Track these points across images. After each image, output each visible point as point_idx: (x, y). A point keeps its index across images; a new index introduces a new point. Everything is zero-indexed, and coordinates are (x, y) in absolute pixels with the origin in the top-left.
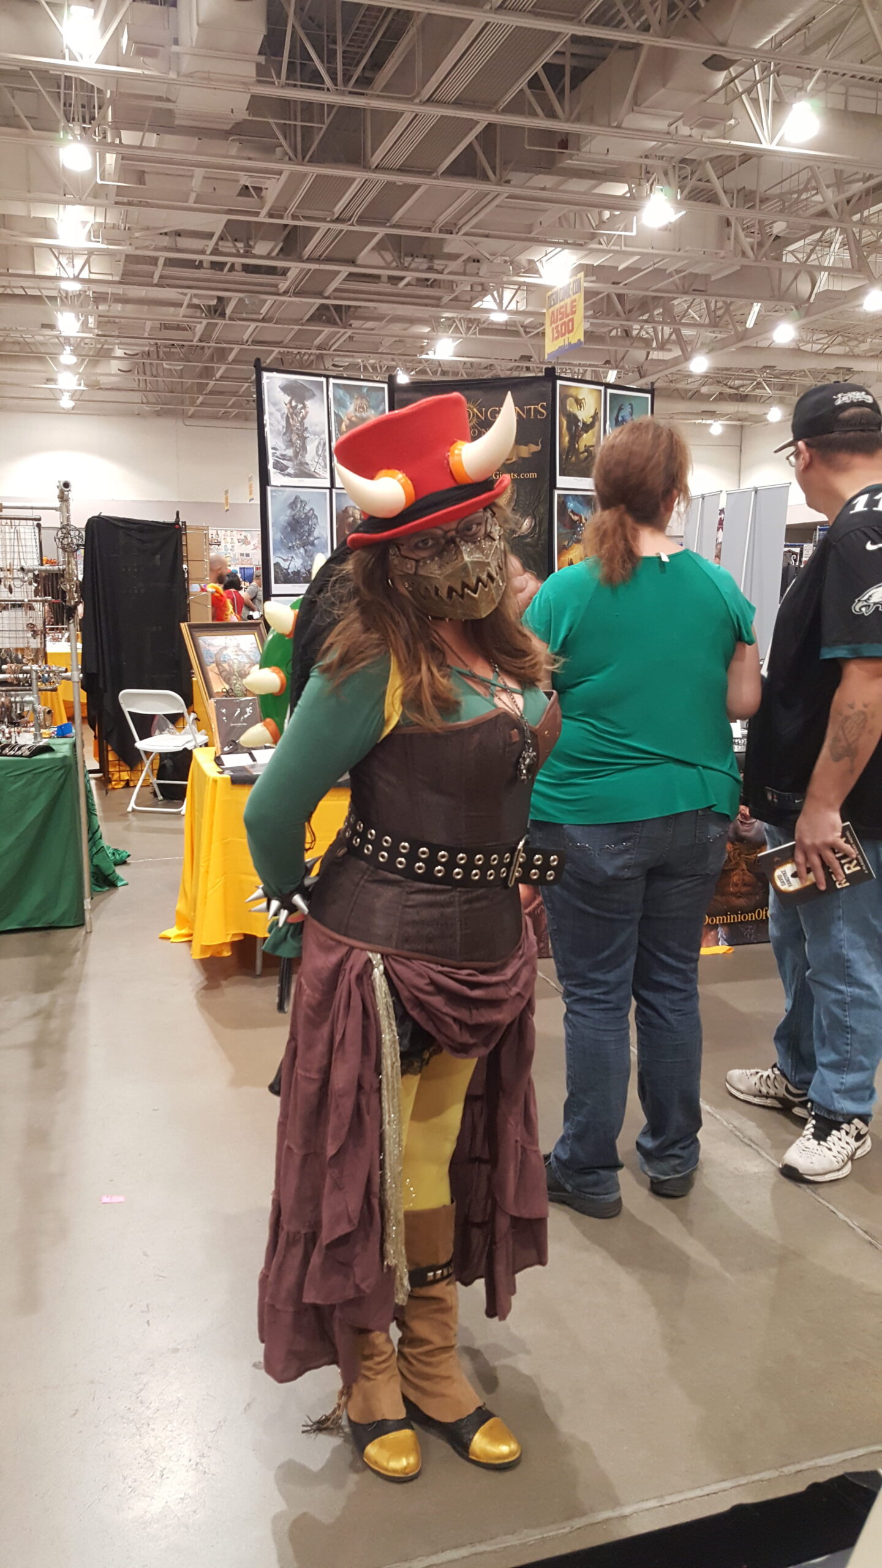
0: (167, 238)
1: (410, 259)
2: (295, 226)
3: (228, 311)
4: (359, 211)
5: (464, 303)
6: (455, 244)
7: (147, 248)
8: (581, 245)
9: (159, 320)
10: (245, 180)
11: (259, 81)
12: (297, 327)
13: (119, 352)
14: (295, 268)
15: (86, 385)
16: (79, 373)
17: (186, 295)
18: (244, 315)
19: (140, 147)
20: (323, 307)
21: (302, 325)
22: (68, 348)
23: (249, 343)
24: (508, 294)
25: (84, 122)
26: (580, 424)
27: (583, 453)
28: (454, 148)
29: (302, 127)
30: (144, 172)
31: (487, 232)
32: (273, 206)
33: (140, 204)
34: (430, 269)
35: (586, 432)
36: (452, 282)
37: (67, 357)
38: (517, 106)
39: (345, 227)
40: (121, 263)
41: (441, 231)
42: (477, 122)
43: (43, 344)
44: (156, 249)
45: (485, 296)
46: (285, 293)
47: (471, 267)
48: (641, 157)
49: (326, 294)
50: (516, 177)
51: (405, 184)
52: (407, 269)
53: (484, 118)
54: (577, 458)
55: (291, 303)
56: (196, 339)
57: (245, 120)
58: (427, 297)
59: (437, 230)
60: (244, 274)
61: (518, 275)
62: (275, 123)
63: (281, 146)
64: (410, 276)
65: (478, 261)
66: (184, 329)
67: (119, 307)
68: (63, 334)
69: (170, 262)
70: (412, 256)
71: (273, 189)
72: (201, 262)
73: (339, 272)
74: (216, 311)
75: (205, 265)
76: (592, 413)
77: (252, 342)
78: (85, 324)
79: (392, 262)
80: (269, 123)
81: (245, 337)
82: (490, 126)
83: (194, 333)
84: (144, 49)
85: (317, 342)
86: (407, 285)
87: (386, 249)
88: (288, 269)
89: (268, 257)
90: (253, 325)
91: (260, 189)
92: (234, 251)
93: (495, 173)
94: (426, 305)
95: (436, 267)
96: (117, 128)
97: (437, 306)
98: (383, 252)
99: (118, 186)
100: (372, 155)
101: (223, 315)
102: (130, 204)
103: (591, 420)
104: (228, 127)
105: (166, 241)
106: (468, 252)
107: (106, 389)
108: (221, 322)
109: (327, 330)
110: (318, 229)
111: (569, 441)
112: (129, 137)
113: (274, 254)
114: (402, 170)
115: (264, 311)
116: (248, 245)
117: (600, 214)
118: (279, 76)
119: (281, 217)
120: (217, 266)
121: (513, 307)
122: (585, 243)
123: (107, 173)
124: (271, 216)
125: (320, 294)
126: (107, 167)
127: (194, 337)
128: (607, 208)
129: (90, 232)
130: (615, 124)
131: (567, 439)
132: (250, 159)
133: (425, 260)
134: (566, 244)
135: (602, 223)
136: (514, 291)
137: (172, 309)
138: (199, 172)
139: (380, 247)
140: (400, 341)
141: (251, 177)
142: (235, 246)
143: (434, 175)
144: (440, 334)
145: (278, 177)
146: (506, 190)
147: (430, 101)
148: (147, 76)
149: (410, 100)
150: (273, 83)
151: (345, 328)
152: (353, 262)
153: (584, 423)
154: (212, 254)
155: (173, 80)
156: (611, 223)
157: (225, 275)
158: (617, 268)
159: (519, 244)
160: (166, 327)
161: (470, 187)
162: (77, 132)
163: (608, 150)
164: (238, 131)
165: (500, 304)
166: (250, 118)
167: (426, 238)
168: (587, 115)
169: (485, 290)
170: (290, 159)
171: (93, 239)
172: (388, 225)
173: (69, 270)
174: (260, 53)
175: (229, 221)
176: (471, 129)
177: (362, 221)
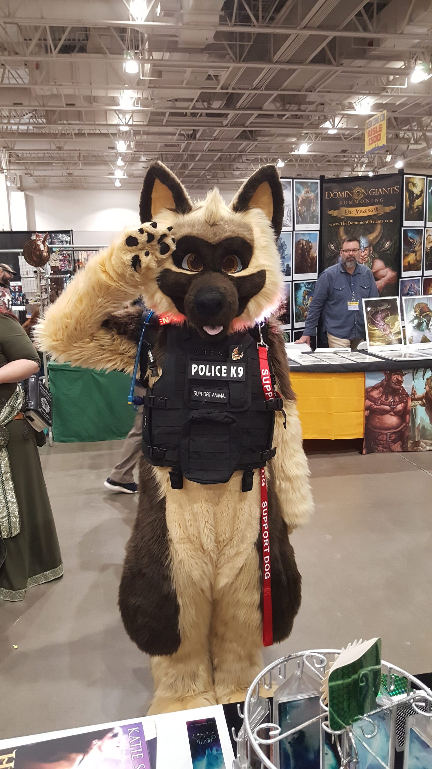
0: (170, 102)
1: (289, 105)
2: (232, 93)
3: (197, 136)
4: (266, 83)
5: (316, 125)
6: (312, 97)
7: (161, 108)
8: (378, 94)
9: (164, 142)
10: (211, 72)
11: (221, 24)
12: (230, 142)
13: (143, 159)
14: (232, 113)
15: (127, 175)
16: (124, 170)
17: (178, 129)
18: (206, 138)
19: (162, 60)
20: (244, 131)
21: (233, 141)
22: (120, 158)
23: (207, 151)
24: (337, 120)
25: (135, 49)
26: (415, 195)
27: (416, 209)
28: (315, 50)
29: (240, 44)
30: (161, 71)
31: (329, 90)
32: (223, 84)
33: (159, 87)
34: (299, 110)
35: (418, 199)
36: (309, 115)
37: (120, 162)
38: (349, 27)
39: (258, 92)
40: (149, 116)
41: (306, 91)
42: (328, 37)
43: (107, 156)
44: (166, 108)
45: (326, 121)
46: (226, 126)
47: (320, 107)
48: (411, 48)
49: (246, 125)
50: (345, 62)
51: (290, 69)
52: (287, 110)
53: (332, 34)
54: (413, 211)
55: (228, 130)
56: (181, 151)
57: (212, 43)
58: (296, 124)
59: (304, 90)
60: (207, 117)
61: (343, 110)
62: (227, 44)
63: (229, 54)
64: (288, 114)
65: (323, 104)
66: (175, 146)
67: (145, 137)
68: (119, 152)
69: (172, 114)
70: (290, 104)
71: (224, 76)
72: (186, 113)
73: (253, 114)
74: (191, 137)
75: (188, 114)
76: (420, 190)
77: (208, 150)
78: (129, 146)
79: (280, 107)
80: (223, 44)
81: (205, 149)
82: (335, 38)
83: (180, 148)
84: (167, 13)
85: (239, 149)
86: (286, 118)
87: (278, 101)
88: (228, 114)
89: (219, 109)
90: (209, 142)
91: (218, 76)
92: (202, 107)
93: (335, 60)
94: (296, 128)
95: (302, 109)
96: (150, 51)
97: (302, 128)
98: (276, 103)
99: (150, 80)
100: (274, 56)
101: (195, 138)
102: (155, 87)
103: (420, 193)
104: (203, 47)
105: (170, 104)
106: (319, 100)
107: (137, 177)
108: (193, 142)
109: (245, 143)
110: (244, 94)
111: (410, 204)
112: (156, 55)
113: (222, 107)
114: (288, 62)
115: (214, 135)
116: (209, 104)
117: (388, 78)
118: (231, 21)
119: (227, 89)
120: (194, 115)
121: (340, 126)
122: (380, 93)
123: (144, 73)
124: (222, 88)
125: (243, 126)
126: (145, 70)
127: (180, 149)
128: (392, 74)
129: (134, 102)
130: (399, 32)
131: (408, 203)
132: (214, 62)
133: (297, 106)
134: (369, 94)
135: (389, 82)
136: (341, 118)
137: (170, 137)
138: (189, 70)
139: (275, 100)
140: (281, 146)
141: (214, 70)
142: (203, 104)
143: (304, 63)
144: (302, 141)
145: (227, 70)
146: (341, 69)
147: (305, 28)
148: (168, 26)
149: (294, 28)
150: (228, 25)
151: (254, 141)
152: (260, 109)
153: (417, 195)
154: (192, 109)
155: (180, 27)
156: (394, 82)
157: (198, 119)
158: (395, 104)
159: (346, 95)
160: (166, 146)
161: (323, 68)
162: (132, 54)
163: (394, 45)
164: (209, 49)
165: (333, 125)
166: (215, 42)
167: (297, 95)
168: (385, 29)
169: (326, 119)
170: (233, 61)
171: (136, 105)
172: (280, 89)
173: (123, 120)
174: (222, 10)
175: (202, 93)
176: (325, 40)
177: (266, 89)
